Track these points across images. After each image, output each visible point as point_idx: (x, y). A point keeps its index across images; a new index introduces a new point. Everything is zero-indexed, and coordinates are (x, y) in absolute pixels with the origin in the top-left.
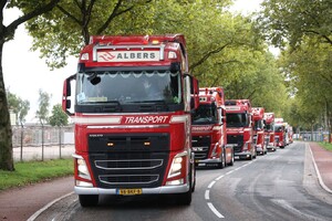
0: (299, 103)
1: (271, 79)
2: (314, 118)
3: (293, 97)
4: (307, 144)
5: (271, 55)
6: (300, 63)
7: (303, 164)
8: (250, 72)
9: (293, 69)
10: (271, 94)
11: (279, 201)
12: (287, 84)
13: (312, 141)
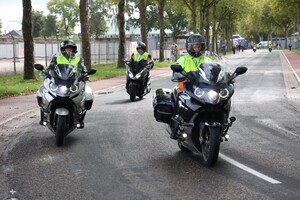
2: (288, 21)
4: (281, 52)
13: (286, 48)
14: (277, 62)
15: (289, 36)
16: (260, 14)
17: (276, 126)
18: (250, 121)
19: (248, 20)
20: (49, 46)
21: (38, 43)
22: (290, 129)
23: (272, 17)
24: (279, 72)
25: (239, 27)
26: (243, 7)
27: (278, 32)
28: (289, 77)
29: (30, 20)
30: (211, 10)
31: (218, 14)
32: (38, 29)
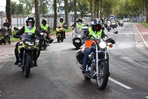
4: (133, 24)
13: (136, 22)
14: (132, 29)
15: (138, 16)
16: (124, 5)
17: (130, 60)
18: (117, 58)
19: (118, 8)
20: (19, 19)
21: (13, 17)
22: (137, 62)
23: (129, 7)
24: (133, 33)
25: (113, 11)
26: (115, 1)
27: (132, 14)
28: (137, 36)
29: (9, 6)
30: (100, 2)
31: (103, 4)
32: (13, 11)
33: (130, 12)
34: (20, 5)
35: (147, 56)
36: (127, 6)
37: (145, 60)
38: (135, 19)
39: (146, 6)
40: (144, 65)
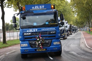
0: (78, 18)
1: (68, 11)
2: (83, 23)
3: (76, 16)
4: (81, 32)
5: (67, 2)
6: (77, 4)
7: (80, 39)
8: (60, 8)
9: (75, 6)
10: (68, 15)
11: (72, 52)
12: (73, 12)
13: (83, 31)
16: (75, 21)
17: (75, 54)
20: (11, 33)
22: (78, 54)
27: (81, 26)
32: (8, 28)
33: (79, 25)
34: (11, 24)
35: (85, 51)
36: (77, 21)
37: (84, 53)
38: (82, 29)
39: (88, 21)
40: (82, 56)
